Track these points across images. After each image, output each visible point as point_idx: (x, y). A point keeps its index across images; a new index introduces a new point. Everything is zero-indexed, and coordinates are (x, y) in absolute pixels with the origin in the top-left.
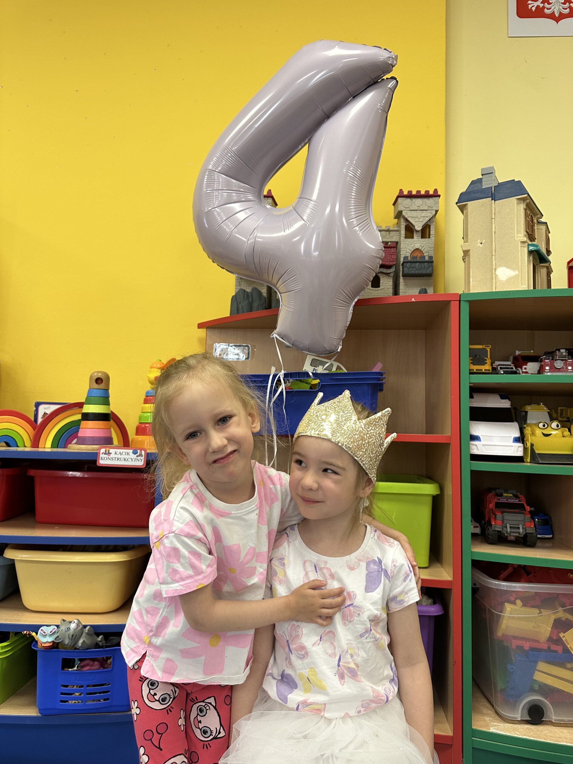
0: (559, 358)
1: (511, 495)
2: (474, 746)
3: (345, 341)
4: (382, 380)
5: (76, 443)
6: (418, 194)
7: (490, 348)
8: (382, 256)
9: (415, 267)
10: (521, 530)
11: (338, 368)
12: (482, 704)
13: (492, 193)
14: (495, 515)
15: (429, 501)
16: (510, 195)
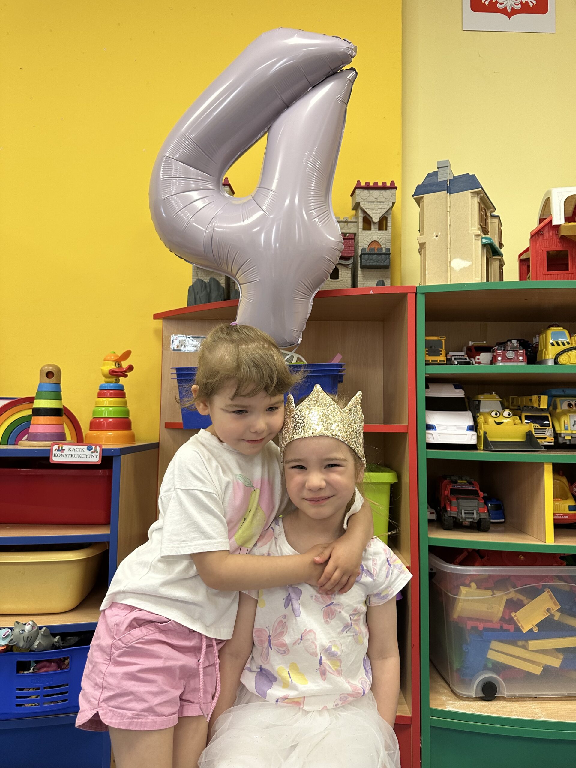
0: (510, 348)
1: (466, 482)
2: (432, 725)
3: (305, 334)
4: (342, 372)
5: (26, 440)
6: (376, 186)
7: (445, 340)
8: (342, 248)
9: (373, 259)
10: (475, 516)
11: (298, 359)
12: (439, 683)
13: (447, 187)
14: (451, 501)
15: (387, 489)
16: (465, 189)
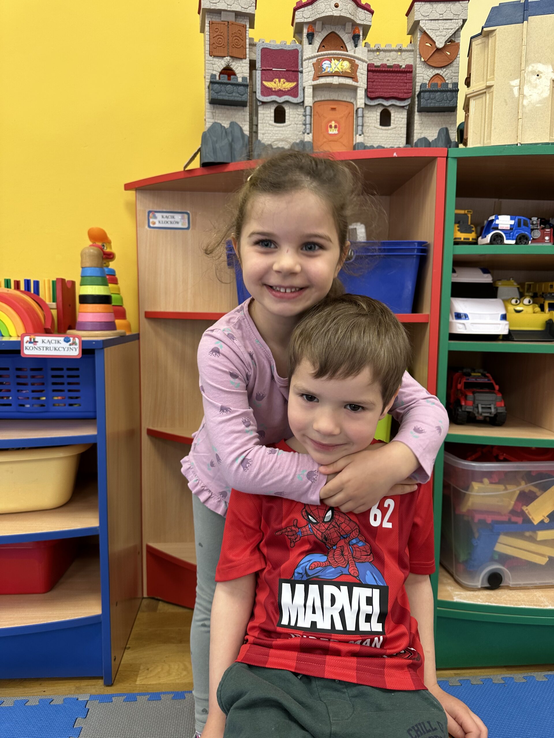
1: (480, 374)
2: (439, 615)
7: (471, 214)
10: (493, 410)
14: (466, 396)
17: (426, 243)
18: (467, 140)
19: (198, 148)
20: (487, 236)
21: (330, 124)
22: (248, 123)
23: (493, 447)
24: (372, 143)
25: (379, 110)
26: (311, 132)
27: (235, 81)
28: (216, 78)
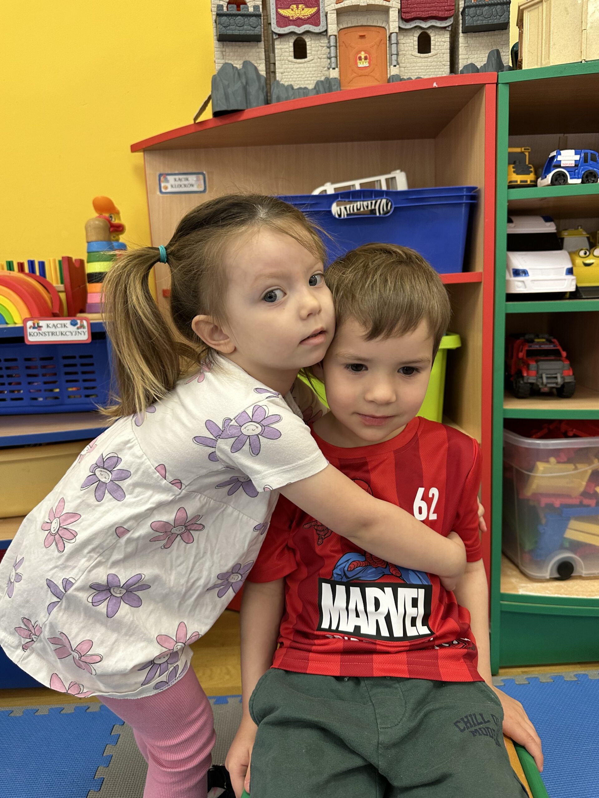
1: (544, 340)
2: (503, 609)
7: (529, 152)
10: (559, 380)
14: (528, 365)
17: (476, 188)
18: (521, 62)
19: (208, 96)
20: (548, 176)
21: (359, 55)
22: (264, 61)
23: (560, 421)
24: (409, 74)
25: (417, 34)
26: (337, 67)
27: (245, 11)
28: (223, 10)
